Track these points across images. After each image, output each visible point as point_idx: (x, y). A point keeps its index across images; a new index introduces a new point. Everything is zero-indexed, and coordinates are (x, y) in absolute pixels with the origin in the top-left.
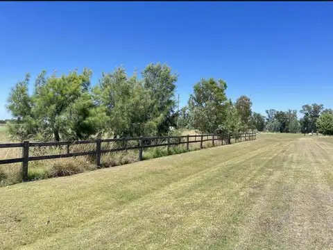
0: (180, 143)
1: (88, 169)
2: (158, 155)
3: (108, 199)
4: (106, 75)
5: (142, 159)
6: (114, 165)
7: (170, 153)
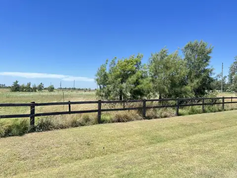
0: (215, 103)
1: (137, 119)
2: (193, 112)
3: (143, 140)
4: (154, 54)
5: (178, 114)
6: (156, 118)
7: (204, 111)
